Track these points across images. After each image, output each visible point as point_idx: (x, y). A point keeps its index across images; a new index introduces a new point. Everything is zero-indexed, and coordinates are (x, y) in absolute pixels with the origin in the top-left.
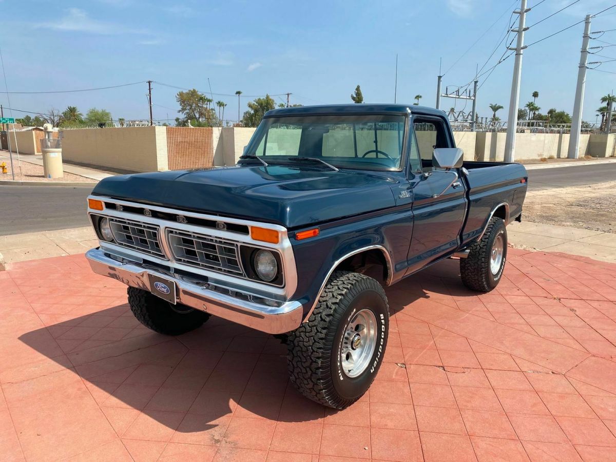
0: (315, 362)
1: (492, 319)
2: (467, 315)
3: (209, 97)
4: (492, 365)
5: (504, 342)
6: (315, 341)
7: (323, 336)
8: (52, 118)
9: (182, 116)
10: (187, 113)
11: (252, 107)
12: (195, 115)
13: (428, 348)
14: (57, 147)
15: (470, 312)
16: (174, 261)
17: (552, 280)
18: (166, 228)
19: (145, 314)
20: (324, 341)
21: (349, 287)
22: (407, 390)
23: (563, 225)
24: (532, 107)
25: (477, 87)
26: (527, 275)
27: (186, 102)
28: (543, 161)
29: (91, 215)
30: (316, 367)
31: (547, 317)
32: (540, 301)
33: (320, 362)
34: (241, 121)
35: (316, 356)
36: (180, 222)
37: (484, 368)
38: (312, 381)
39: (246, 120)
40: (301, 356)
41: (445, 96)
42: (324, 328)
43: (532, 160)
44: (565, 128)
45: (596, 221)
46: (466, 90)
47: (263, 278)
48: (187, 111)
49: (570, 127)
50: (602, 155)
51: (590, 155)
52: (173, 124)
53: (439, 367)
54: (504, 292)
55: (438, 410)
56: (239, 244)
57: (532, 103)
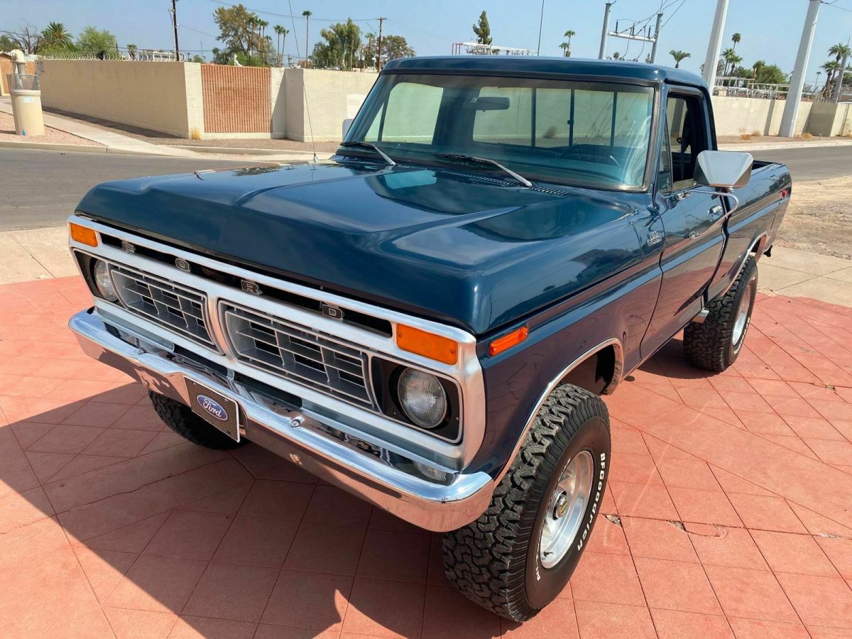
0: (499, 560)
1: (739, 425)
2: (699, 414)
3: (262, 17)
4: (760, 520)
5: (768, 471)
6: (501, 525)
7: (517, 516)
8: (27, 39)
9: (223, 46)
10: (230, 41)
11: (327, 37)
12: (242, 46)
13: (649, 483)
14: (34, 88)
15: (703, 410)
16: (235, 359)
17: (813, 350)
18: (220, 299)
19: (179, 420)
20: (517, 525)
21: (562, 421)
22: (631, 573)
23: (798, 248)
24: (730, 57)
25: (661, 24)
26: (772, 339)
27: (228, 25)
28: (745, 139)
29: (75, 252)
30: (500, 568)
31: (822, 422)
32: (807, 391)
33: (508, 562)
34: (310, 57)
35: (502, 551)
36: (249, 293)
37: (748, 526)
38: (490, 589)
39: (317, 55)
40: (473, 547)
41: (613, 35)
42: (518, 503)
43: (729, 137)
44: (776, 91)
45: (843, 242)
46: (645, 27)
47: (414, 419)
48: (231, 38)
49: (784, 89)
50: (826, 134)
51: (811, 133)
52: (210, 57)
53: (675, 522)
54: (745, 372)
55: (691, 620)
56: (370, 355)
57: (731, 50)
